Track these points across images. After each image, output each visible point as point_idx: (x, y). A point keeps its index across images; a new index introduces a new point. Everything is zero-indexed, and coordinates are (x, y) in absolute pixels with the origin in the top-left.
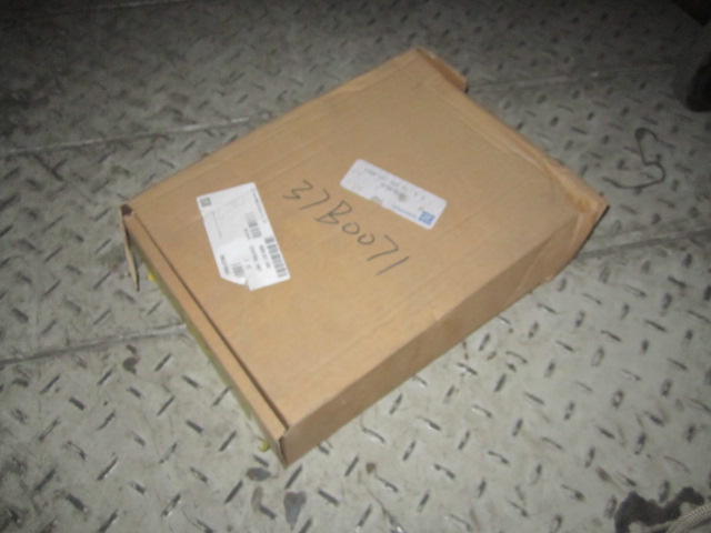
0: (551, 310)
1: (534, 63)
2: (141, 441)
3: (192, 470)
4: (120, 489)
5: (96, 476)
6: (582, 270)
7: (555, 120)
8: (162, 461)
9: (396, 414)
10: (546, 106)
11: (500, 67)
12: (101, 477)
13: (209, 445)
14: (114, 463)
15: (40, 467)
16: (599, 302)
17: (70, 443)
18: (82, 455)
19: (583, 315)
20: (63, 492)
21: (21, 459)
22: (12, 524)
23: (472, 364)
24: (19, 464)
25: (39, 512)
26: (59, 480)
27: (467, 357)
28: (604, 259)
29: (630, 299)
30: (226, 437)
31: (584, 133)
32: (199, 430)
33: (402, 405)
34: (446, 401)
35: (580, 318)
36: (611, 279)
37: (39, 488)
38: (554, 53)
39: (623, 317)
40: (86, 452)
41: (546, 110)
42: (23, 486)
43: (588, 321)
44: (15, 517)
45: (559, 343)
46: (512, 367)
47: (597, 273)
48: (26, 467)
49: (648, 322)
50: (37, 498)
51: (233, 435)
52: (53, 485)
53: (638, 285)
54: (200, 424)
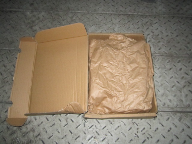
0: (163, 125)
1: (180, 49)
2: (59, 132)
3: (68, 142)
4: (53, 142)
5: (48, 138)
6: (175, 116)
7: (181, 69)
8: (62, 138)
9: (117, 142)
10: (180, 64)
11: (170, 49)
12: (49, 138)
13: (73, 137)
14: (52, 136)
15: (37, 132)
16: (176, 126)
17: (44, 128)
18: (46, 132)
19: (171, 129)
20: (41, 139)
21: (34, 129)
22: (30, 143)
23: (138, 134)
24: (33, 130)
25: (36, 142)
26: (41, 136)
27: (137, 132)
28: (182, 114)
29: (185, 128)
30: (77, 137)
31: (188, 75)
32: (72, 133)
33: (119, 140)
34: (129, 143)
35: (170, 129)
36: (182, 121)
37: (37, 137)
38: (187, 47)
39: (181, 132)
40: (47, 131)
41: (179, 65)
42: (33, 135)
43: (171, 131)
44: (31, 142)
45: (162, 135)
46: (148, 138)
47: (178, 118)
48: (35, 131)
49: (188, 135)
50: (36, 139)
51: (79, 137)
52: (39, 137)
53: (189, 124)
54: (72, 132)
